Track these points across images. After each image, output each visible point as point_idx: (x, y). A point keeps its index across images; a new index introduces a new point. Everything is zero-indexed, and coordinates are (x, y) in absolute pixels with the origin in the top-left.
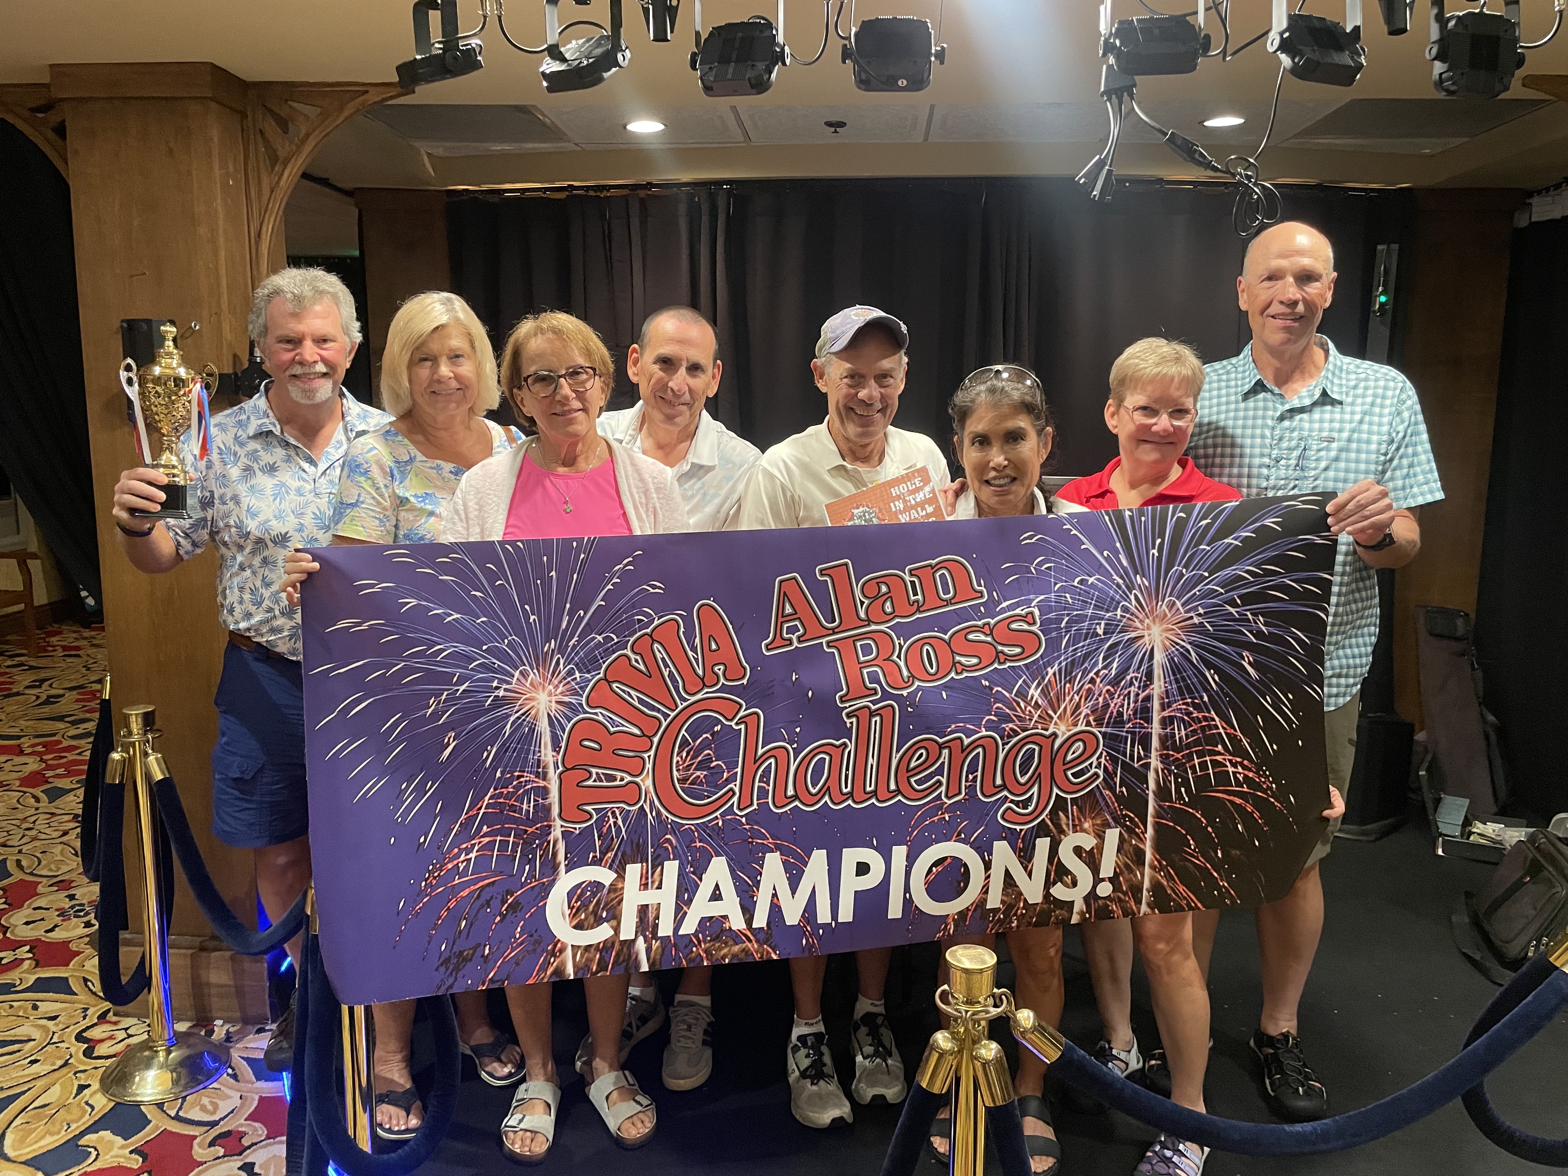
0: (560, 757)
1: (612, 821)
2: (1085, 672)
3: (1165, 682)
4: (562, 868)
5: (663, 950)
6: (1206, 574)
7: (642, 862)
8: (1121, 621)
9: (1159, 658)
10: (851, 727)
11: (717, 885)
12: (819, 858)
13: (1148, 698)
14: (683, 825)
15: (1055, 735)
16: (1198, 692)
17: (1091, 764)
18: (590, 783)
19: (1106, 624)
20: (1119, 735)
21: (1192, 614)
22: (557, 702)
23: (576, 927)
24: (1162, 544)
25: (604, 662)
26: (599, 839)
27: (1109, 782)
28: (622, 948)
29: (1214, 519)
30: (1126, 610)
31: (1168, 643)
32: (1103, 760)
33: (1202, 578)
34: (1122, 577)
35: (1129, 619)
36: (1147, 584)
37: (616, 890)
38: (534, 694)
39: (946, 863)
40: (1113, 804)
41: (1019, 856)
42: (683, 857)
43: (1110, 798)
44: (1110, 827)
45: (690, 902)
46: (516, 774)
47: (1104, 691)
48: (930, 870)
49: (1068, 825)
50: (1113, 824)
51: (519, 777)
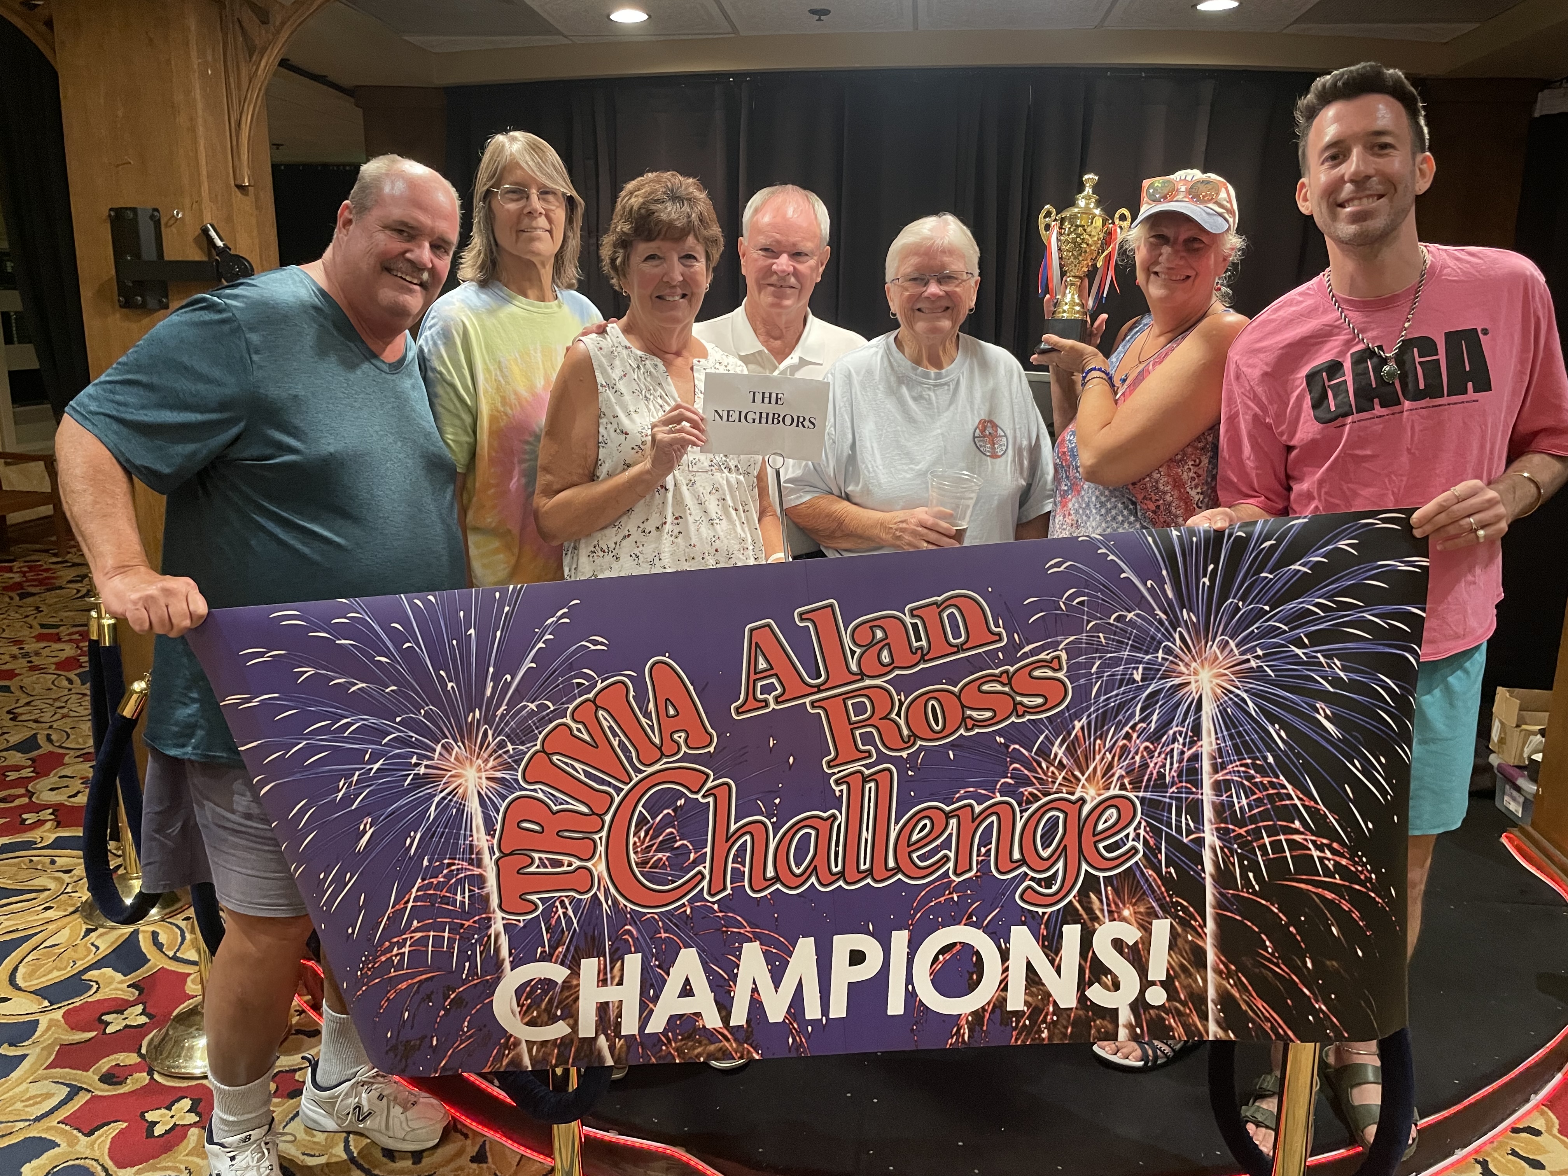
0: (495, 842)
1: (560, 911)
2: (1120, 725)
3: (1217, 739)
4: (507, 965)
5: (629, 1049)
6: (1267, 607)
7: (598, 956)
8: (1162, 665)
9: (1209, 710)
10: (841, 796)
11: (687, 980)
12: (806, 947)
13: (1196, 758)
14: (645, 914)
15: (1082, 801)
16: (1260, 752)
17: (1127, 836)
18: (532, 869)
19: (1145, 669)
20: (1161, 802)
21: (1249, 656)
22: (488, 779)
23: (528, 1023)
24: (1215, 569)
25: (540, 733)
26: (547, 932)
27: (1151, 859)
28: (582, 1047)
29: (1279, 541)
30: (1168, 651)
31: (1219, 692)
32: (1142, 832)
33: (1262, 612)
34: (1165, 613)
35: (1172, 662)
36: (1194, 620)
37: (570, 987)
38: (460, 771)
39: (954, 951)
40: (1159, 888)
41: (1043, 947)
42: (647, 949)
43: (1154, 880)
44: (1158, 917)
45: (656, 999)
46: (446, 861)
47: (1142, 748)
48: (936, 958)
49: (1102, 910)
50: (1161, 913)
51: (450, 865)
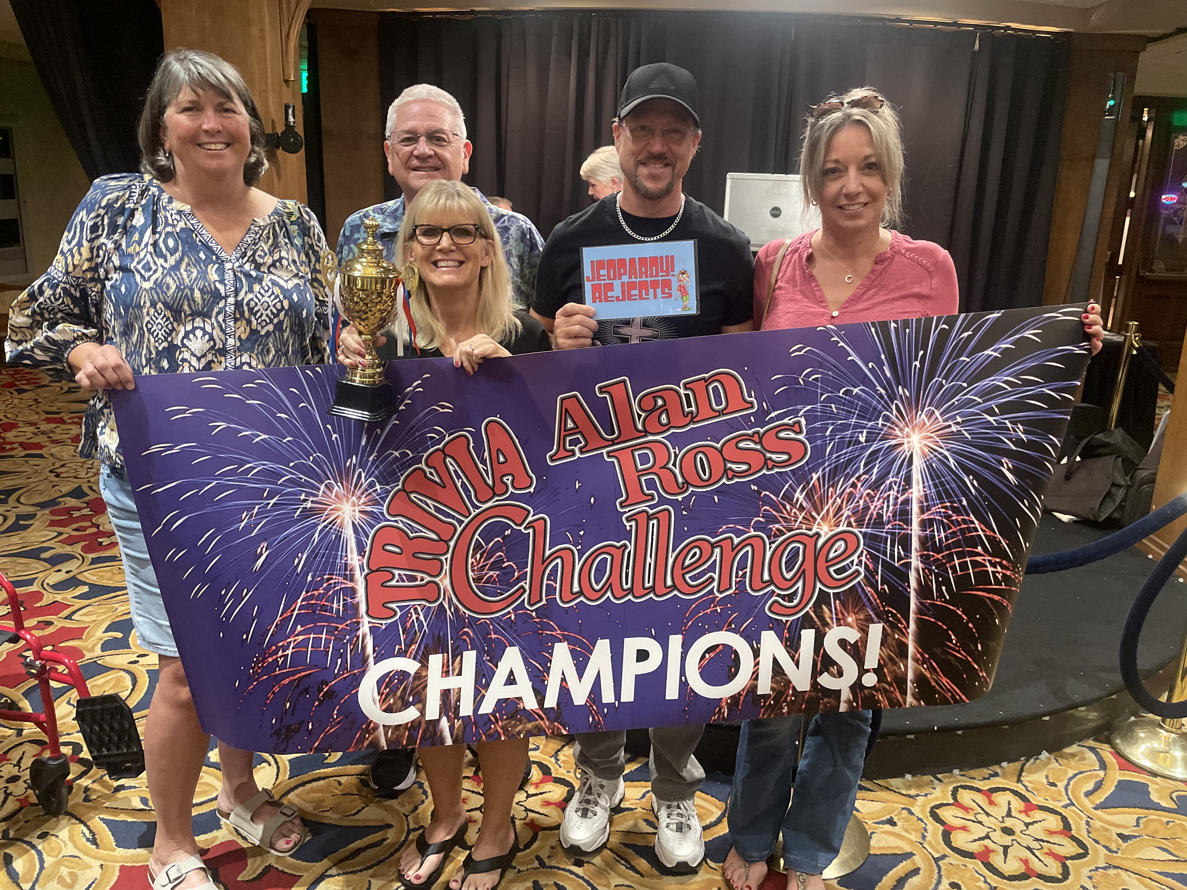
0: (365, 561)
1: (414, 617)
2: (847, 477)
3: (924, 487)
4: (371, 660)
5: (465, 728)
6: (965, 385)
7: (442, 653)
8: (882, 430)
9: (918, 464)
10: (631, 530)
11: (511, 671)
12: (603, 647)
13: (907, 502)
14: (479, 619)
15: (818, 535)
16: (957, 496)
17: (852, 562)
18: (393, 583)
19: (868, 433)
20: (879, 536)
21: (950, 423)
22: (361, 512)
23: (385, 711)
24: (924, 355)
25: (402, 475)
26: (403, 633)
27: (870, 579)
28: (428, 728)
29: (975, 332)
30: (887, 419)
31: (926, 450)
32: (863, 559)
33: (961, 389)
34: (884, 388)
35: (889, 427)
36: (908, 394)
37: (420, 678)
38: (339, 505)
39: (718, 650)
40: (875, 600)
41: (786, 646)
42: (480, 647)
43: (872, 595)
44: (873, 622)
45: (487, 686)
46: (326, 577)
47: (865, 495)
48: (703, 657)
49: (832, 618)
50: (876, 619)
51: (329, 580)
